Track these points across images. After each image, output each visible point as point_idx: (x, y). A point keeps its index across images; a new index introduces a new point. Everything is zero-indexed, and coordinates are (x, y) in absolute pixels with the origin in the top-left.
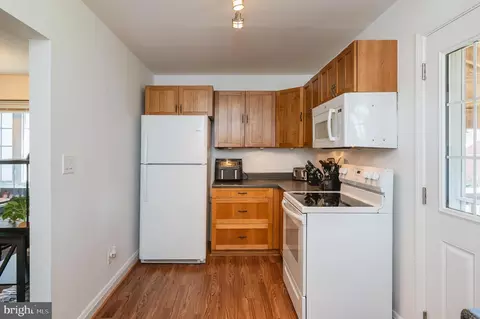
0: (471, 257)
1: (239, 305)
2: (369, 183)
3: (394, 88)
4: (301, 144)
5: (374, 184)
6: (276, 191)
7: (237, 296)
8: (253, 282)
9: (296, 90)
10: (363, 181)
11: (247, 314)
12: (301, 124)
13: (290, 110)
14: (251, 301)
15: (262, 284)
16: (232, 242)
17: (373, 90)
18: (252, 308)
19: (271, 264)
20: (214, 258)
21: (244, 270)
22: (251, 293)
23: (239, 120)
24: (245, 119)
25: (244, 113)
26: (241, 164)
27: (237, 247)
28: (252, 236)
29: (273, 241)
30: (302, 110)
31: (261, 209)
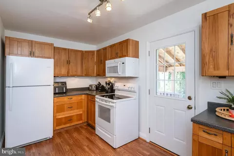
0: (163, 108)
1: (84, 150)
2: (130, 89)
3: (137, 57)
4: (95, 75)
5: (132, 89)
6: (86, 96)
7: (80, 147)
8: (83, 139)
9: (93, 52)
10: (127, 89)
11: (90, 152)
12: (95, 66)
13: (90, 60)
14: (88, 146)
15: (87, 138)
16: (65, 124)
17: (133, 57)
18: (90, 149)
19: (85, 129)
20: (57, 133)
21: (75, 135)
22: (85, 143)
23: (66, 63)
24: (68, 62)
25: (68, 59)
26: (66, 84)
27: (68, 125)
28: (75, 118)
29: (84, 118)
30: (95, 60)
31: (79, 105)
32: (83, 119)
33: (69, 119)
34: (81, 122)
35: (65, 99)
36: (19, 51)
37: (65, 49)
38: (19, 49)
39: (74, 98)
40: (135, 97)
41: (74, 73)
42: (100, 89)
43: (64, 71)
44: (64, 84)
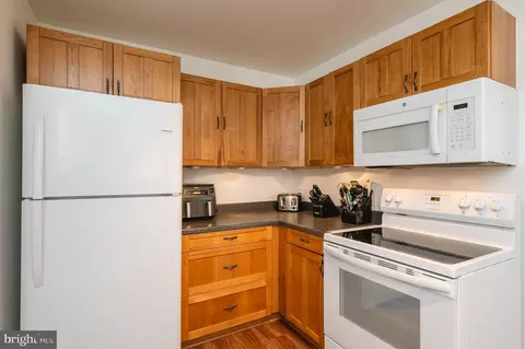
4: (302, 163)
6: (276, 229)
9: (295, 90)
12: (302, 136)
23: (213, 125)
24: (221, 123)
25: (218, 113)
26: (213, 191)
27: (224, 325)
28: (244, 302)
29: (272, 302)
30: (302, 117)
31: (256, 258)
32: (268, 303)
33: (228, 306)
34: (262, 313)
35: (214, 241)
36: (71, 77)
37: (211, 83)
38: (72, 68)
39: (243, 237)
40: (507, 249)
41: (238, 158)
42: (320, 208)
43: (207, 151)
44: (208, 190)
